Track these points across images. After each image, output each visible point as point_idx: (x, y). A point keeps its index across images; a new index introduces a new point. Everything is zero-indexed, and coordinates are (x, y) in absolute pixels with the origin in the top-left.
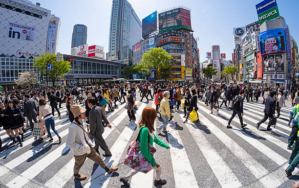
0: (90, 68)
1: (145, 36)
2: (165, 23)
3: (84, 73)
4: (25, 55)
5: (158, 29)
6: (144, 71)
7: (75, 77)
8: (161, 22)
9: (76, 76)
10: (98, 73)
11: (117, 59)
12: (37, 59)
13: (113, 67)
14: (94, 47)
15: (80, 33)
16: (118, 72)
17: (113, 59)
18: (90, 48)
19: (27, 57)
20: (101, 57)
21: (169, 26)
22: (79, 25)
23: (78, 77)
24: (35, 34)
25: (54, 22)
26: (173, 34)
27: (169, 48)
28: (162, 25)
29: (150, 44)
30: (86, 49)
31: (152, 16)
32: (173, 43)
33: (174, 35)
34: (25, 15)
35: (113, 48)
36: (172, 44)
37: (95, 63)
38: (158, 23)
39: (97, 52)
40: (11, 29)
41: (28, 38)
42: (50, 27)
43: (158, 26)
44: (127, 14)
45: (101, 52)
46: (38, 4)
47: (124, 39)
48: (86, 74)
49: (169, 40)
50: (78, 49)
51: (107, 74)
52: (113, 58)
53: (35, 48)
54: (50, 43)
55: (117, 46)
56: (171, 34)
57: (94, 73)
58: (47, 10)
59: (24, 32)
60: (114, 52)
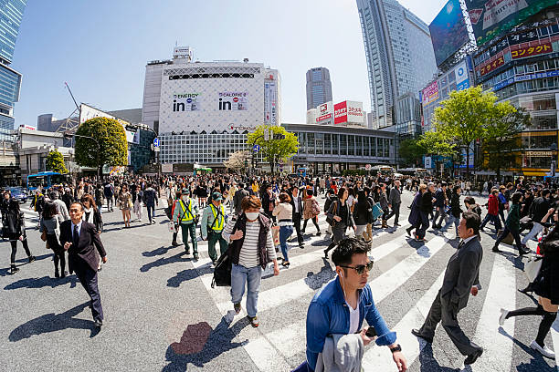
0: (335, 144)
1: (445, 64)
2: (488, 14)
3: (326, 153)
4: (238, 130)
5: (472, 37)
6: (442, 149)
7: (308, 159)
8: (477, 16)
9: (312, 158)
10: (351, 153)
11: (391, 123)
12: (252, 134)
13: (380, 140)
14: (343, 105)
15: (318, 82)
16: (391, 151)
17: (382, 125)
18: (337, 107)
19: (241, 132)
20: (358, 122)
21: (501, 17)
22: (314, 70)
23: (314, 160)
24: (248, 100)
25: (271, 78)
26: (517, 38)
27: (510, 82)
28: (481, 24)
29: (459, 80)
30: (330, 110)
31: (450, 9)
32: (521, 63)
33: (521, 40)
34: (234, 79)
35: (380, 102)
36: (519, 69)
37: (345, 136)
38: (468, 21)
39: (350, 114)
40: (221, 99)
41: (240, 108)
42: (267, 86)
43: (470, 29)
44: (396, 24)
45: (358, 112)
46: (246, 60)
47: (401, 80)
48: (329, 156)
49: (508, 56)
50: (317, 112)
51: (368, 155)
52: (383, 123)
53: (250, 119)
54: (269, 109)
55: (388, 97)
56: (510, 38)
57: (344, 153)
58: (259, 64)
59: (236, 100)
60: (382, 110)
